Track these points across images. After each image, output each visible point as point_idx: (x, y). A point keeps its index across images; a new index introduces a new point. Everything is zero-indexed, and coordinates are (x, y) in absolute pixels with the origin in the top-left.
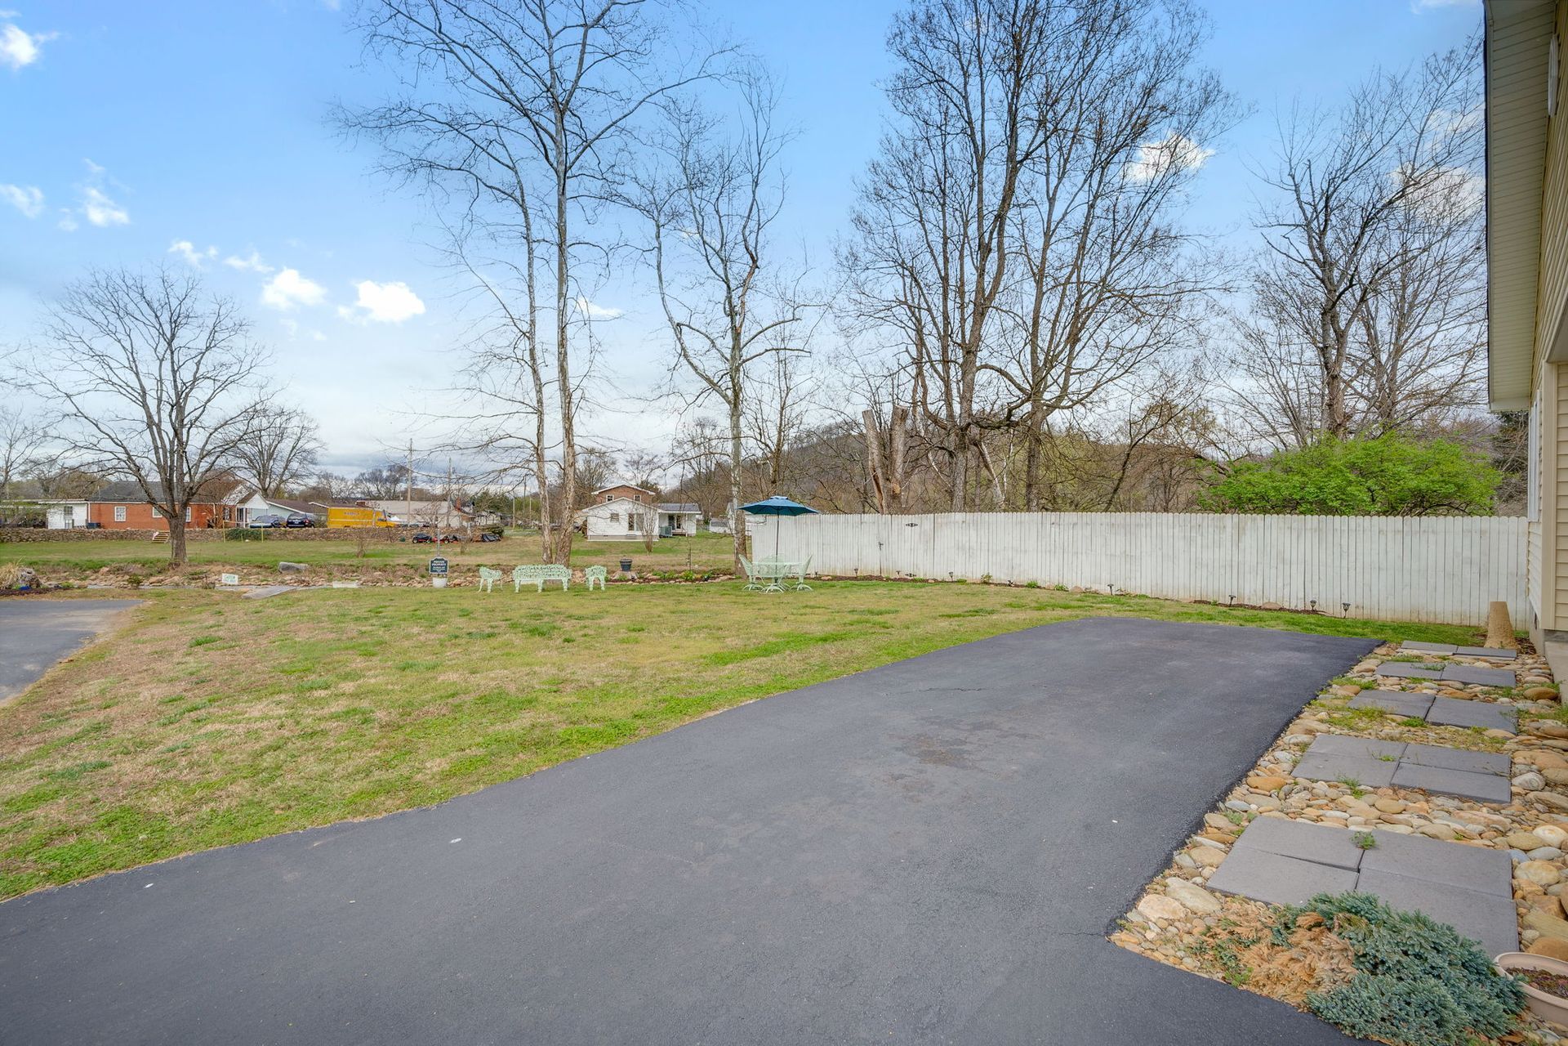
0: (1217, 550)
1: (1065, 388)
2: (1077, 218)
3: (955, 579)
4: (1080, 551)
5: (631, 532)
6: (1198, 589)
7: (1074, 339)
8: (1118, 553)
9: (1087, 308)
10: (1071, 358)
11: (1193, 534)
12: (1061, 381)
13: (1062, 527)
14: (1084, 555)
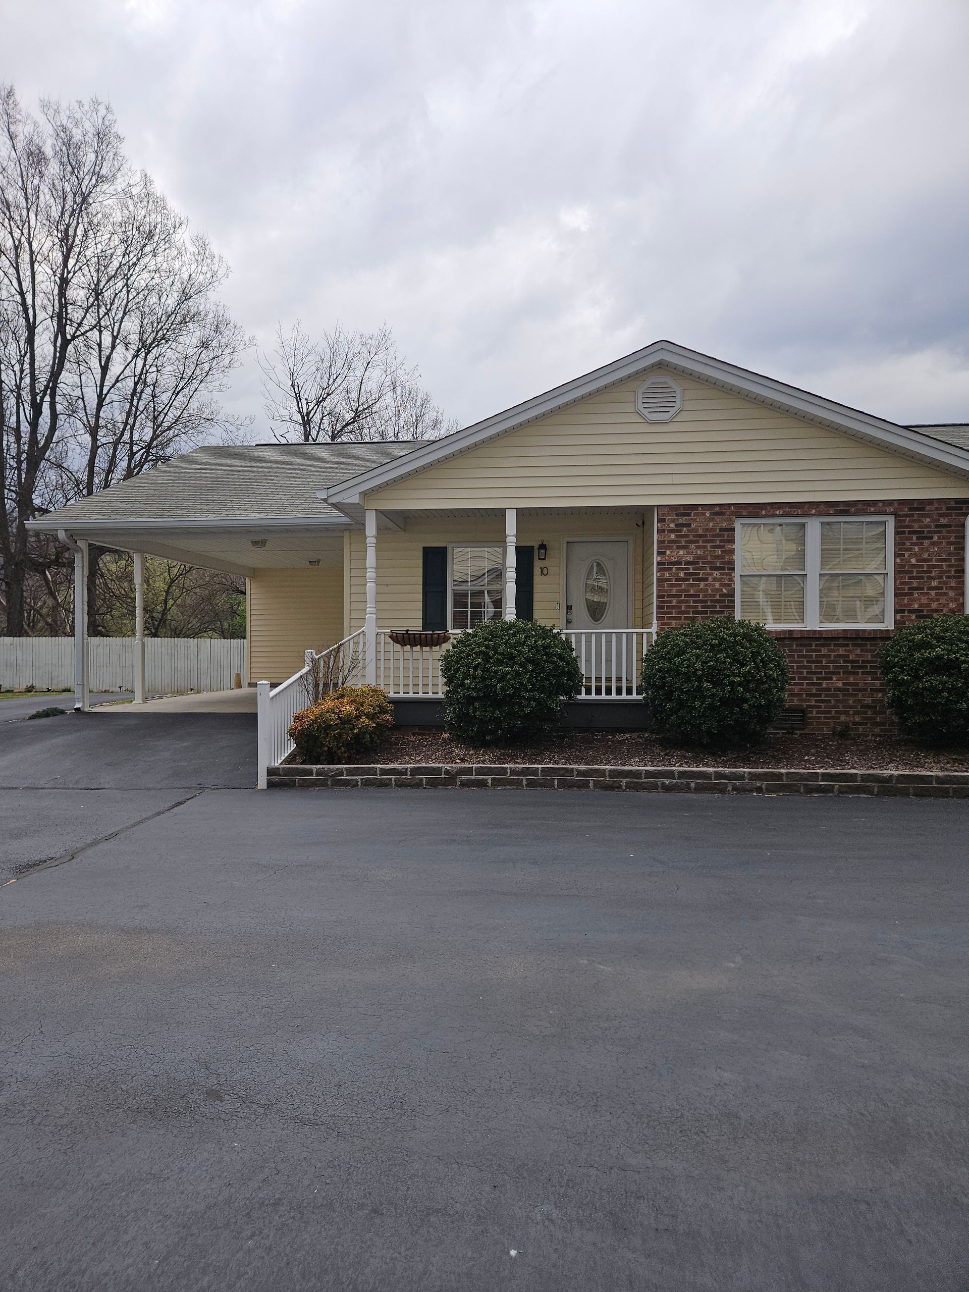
0: (186, 661)
14: (105, 666)
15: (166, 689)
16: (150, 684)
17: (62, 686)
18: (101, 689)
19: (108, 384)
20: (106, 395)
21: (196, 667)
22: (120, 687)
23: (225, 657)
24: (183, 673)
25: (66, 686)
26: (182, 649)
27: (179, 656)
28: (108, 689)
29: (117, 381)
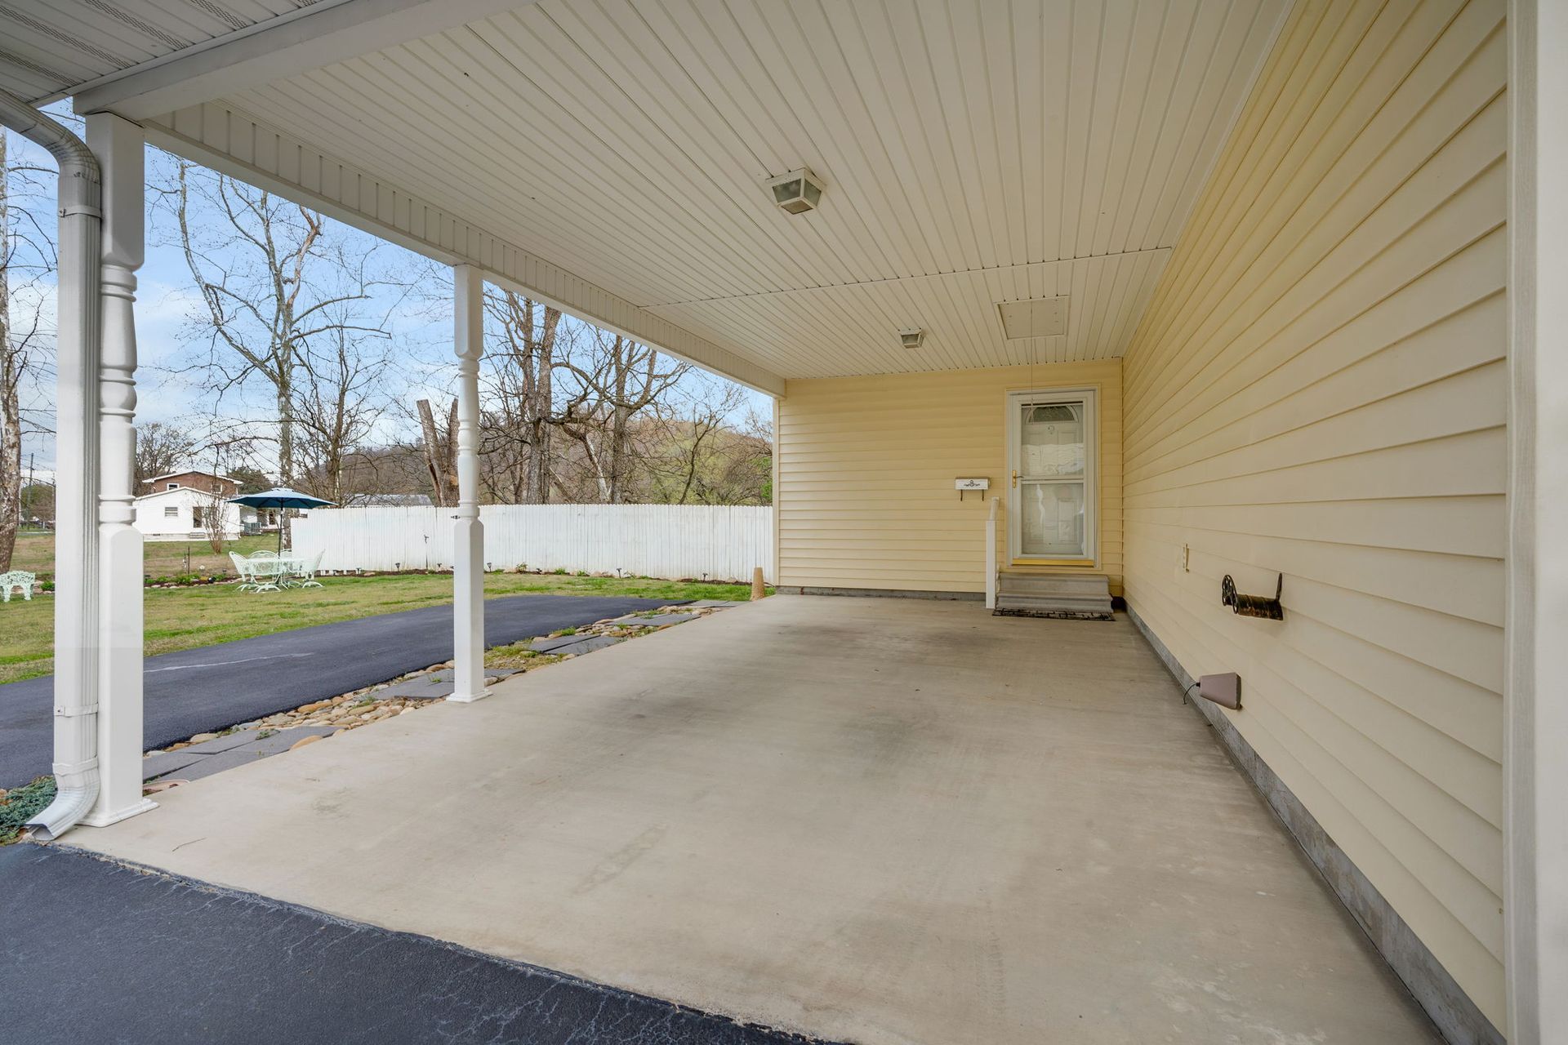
3: (493, 569)
4: (600, 539)
5: (198, 530)
13: (586, 518)
25: (561, 565)
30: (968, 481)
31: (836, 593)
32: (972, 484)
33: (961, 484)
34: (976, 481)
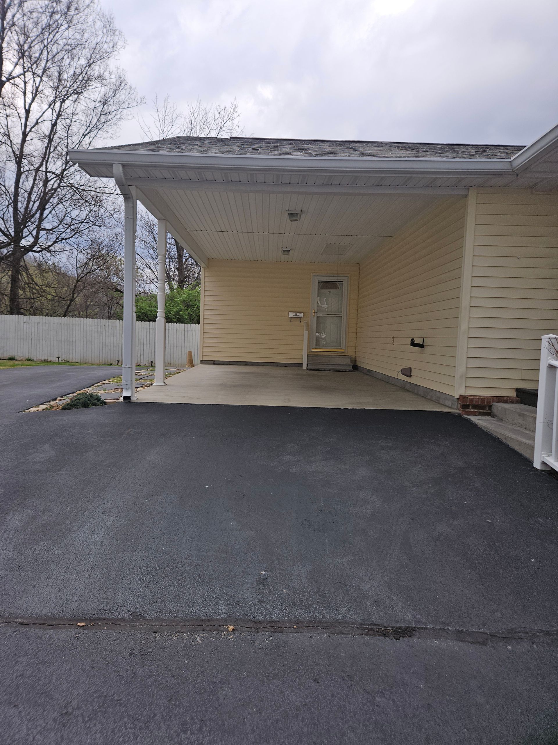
0: (112, 338)
1: (37, 238)
2: (45, 128)
4: (41, 338)
6: (104, 358)
7: (42, 208)
8: (63, 340)
9: (51, 189)
10: (41, 220)
11: (101, 330)
12: (34, 233)
13: (30, 324)
14: (44, 340)
15: (96, 360)
16: (82, 356)
17: (7, 355)
18: (40, 358)
19: (30, 124)
20: (28, 133)
21: (121, 343)
22: (58, 358)
23: (145, 336)
24: (109, 347)
25: (11, 354)
26: (110, 328)
27: (107, 334)
28: (46, 358)
29: (37, 123)
30: (294, 314)
31: (232, 363)
32: (296, 315)
33: (291, 315)
34: (298, 314)
